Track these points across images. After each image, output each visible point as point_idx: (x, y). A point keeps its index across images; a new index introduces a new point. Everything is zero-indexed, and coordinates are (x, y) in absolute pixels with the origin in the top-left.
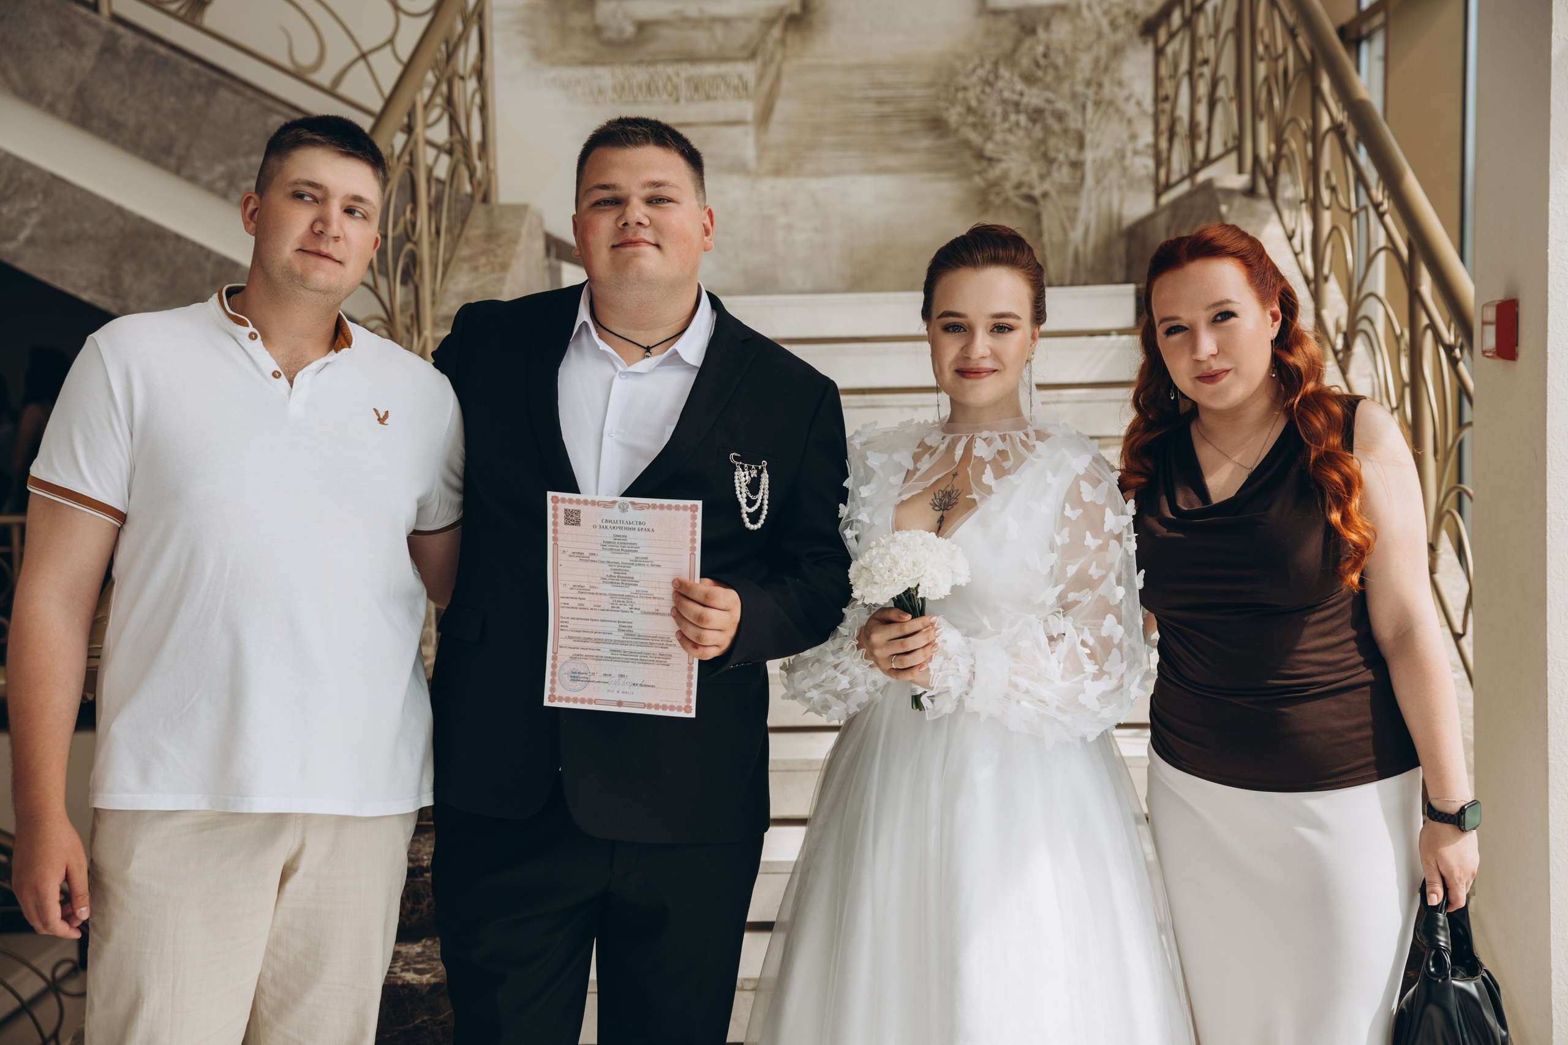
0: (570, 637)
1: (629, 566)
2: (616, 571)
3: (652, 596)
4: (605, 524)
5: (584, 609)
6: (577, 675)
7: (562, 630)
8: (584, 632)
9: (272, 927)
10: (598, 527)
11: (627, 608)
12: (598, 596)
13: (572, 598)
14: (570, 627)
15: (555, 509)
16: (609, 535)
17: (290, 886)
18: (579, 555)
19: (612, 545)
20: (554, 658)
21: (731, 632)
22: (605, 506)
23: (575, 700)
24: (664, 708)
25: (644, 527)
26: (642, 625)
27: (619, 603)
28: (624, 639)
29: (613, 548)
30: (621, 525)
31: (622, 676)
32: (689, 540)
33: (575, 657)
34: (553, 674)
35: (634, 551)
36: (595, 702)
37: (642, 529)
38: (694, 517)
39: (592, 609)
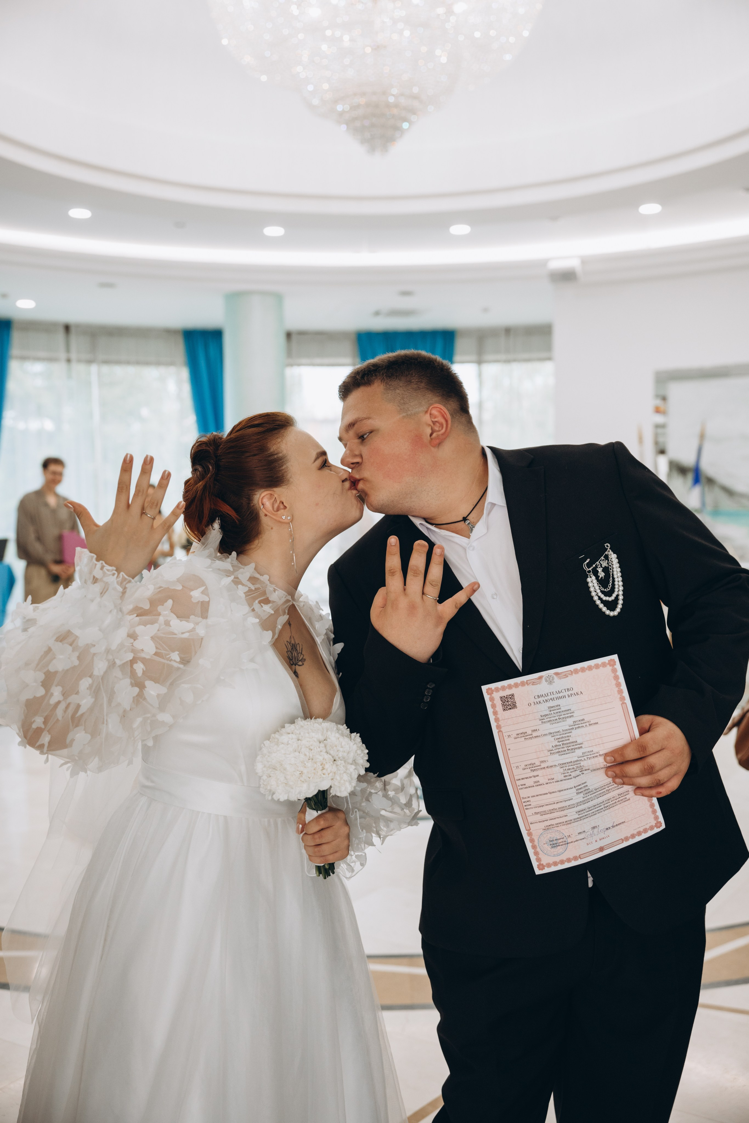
0: (536, 813)
1: (570, 731)
2: (560, 740)
3: (598, 754)
4: (538, 700)
5: (541, 785)
6: (555, 842)
7: (527, 809)
8: (547, 805)
10: (533, 704)
11: (578, 773)
12: (550, 769)
13: (527, 778)
14: (533, 804)
16: (543, 709)
18: (523, 735)
19: (549, 716)
20: (530, 834)
22: (533, 683)
25: (572, 692)
26: (596, 782)
27: (569, 771)
28: (585, 799)
29: (551, 719)
30: (552, 697)
31: (593, 829)
32: (616, 692)
33: (547, 828)
34: (534, 847)
35: (570, 717)
36: (580, 857)
37: (571, 695)
38: (615, 670)
39: (547, 783)
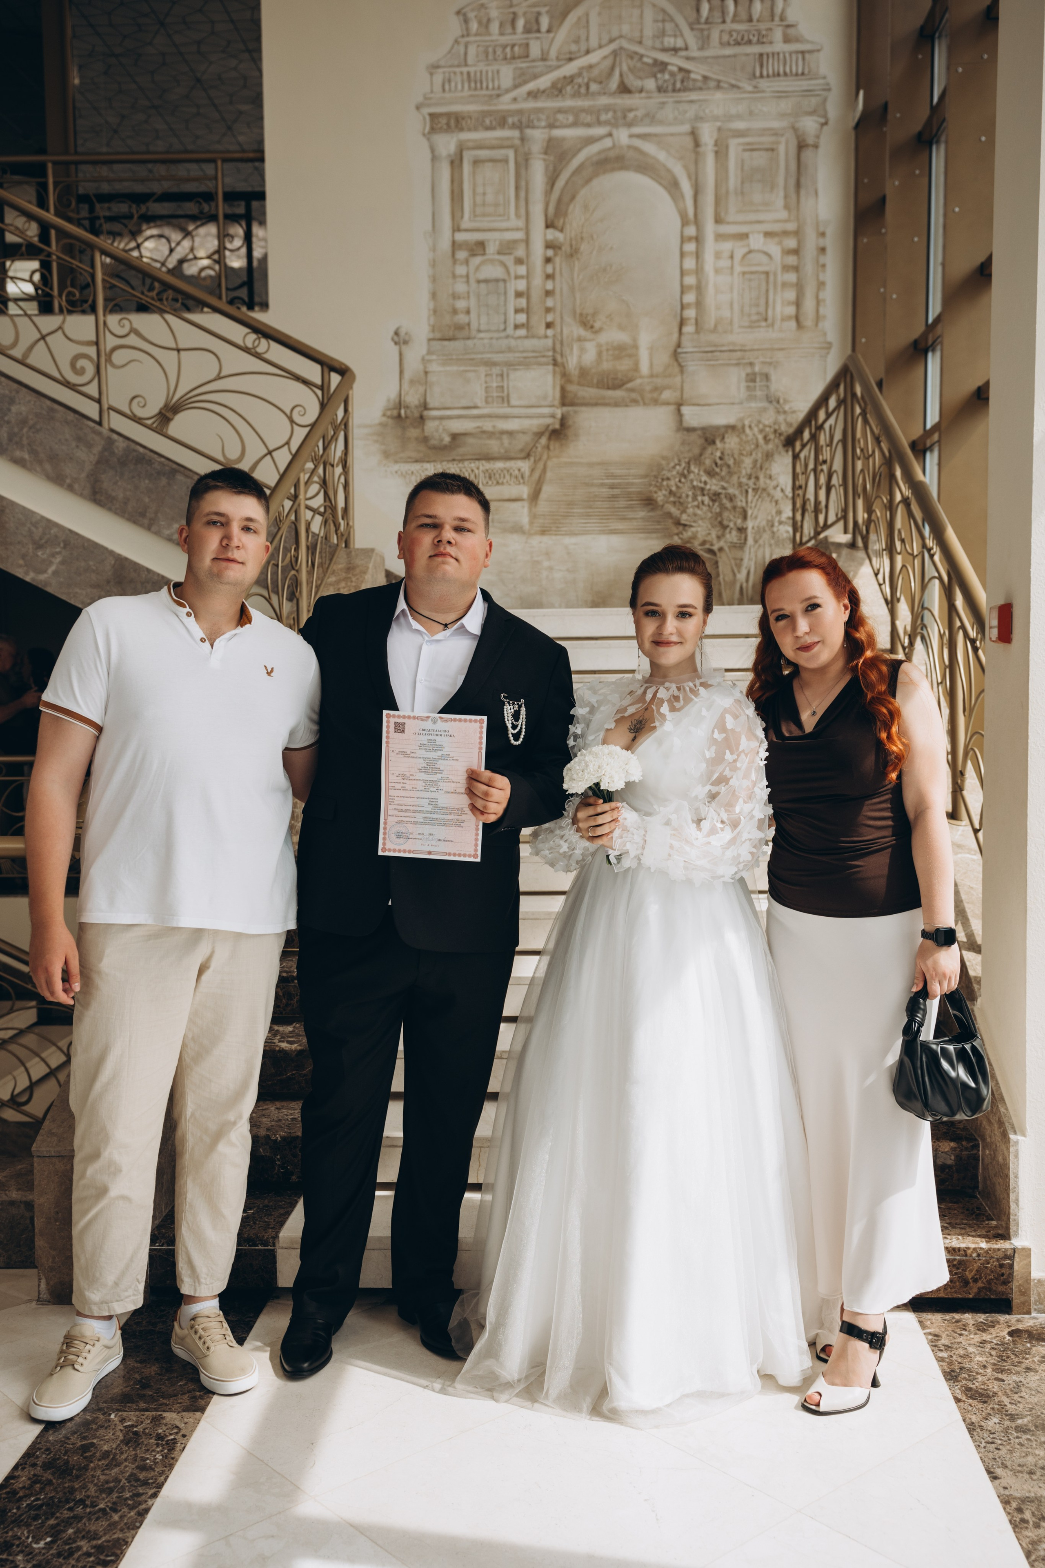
0: (396, 809)
1: (437, 760)
2: (428, 764)
3: (452, 781)
4: (422, 732)
5: (405, 790)
6: (401, 834)
7: (390, 804)
8: (405, 805)
9: (192, 1004)
10: (417, 734)
11: (434, 789)
12: (415, 781)
13: (396, 782)
14: (396, 802)
15: (388, 722)
16: (424, 739)
17: (204, 977)
18: (403, 753)
19: (426, 746)
20: (385, 823)
21: (504, 805)
22: (422, 720)
23: (399, 851)
24: (460, 855)
25: (448, 734)
26: (444, 800)
27: (429, 786)
28: (433, 810)
29: (427, 748)
30: (433, 733)
31: (431, 835)
32: (477, 744)
33: (399, 823)
34: (385, 834)
35: (441, 750)
36: (413, 852)
37: (446, 735)
38: (481, 727)
39: (411, 790)
